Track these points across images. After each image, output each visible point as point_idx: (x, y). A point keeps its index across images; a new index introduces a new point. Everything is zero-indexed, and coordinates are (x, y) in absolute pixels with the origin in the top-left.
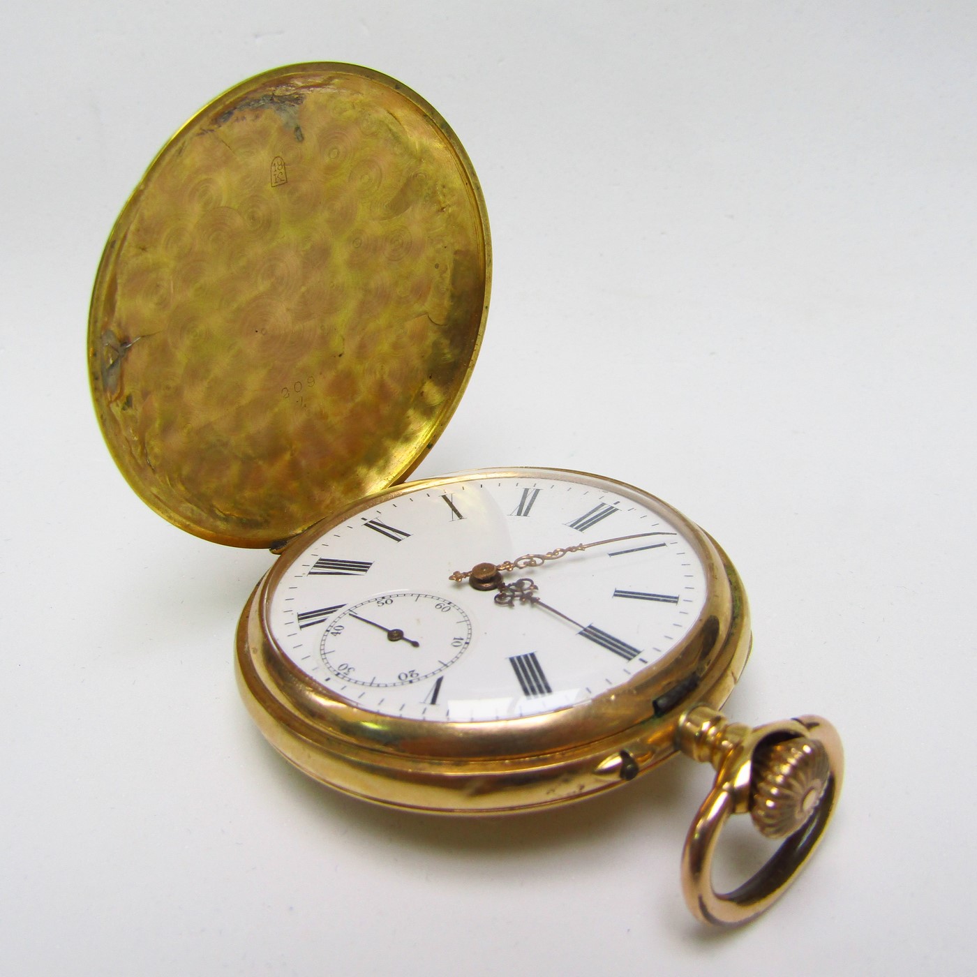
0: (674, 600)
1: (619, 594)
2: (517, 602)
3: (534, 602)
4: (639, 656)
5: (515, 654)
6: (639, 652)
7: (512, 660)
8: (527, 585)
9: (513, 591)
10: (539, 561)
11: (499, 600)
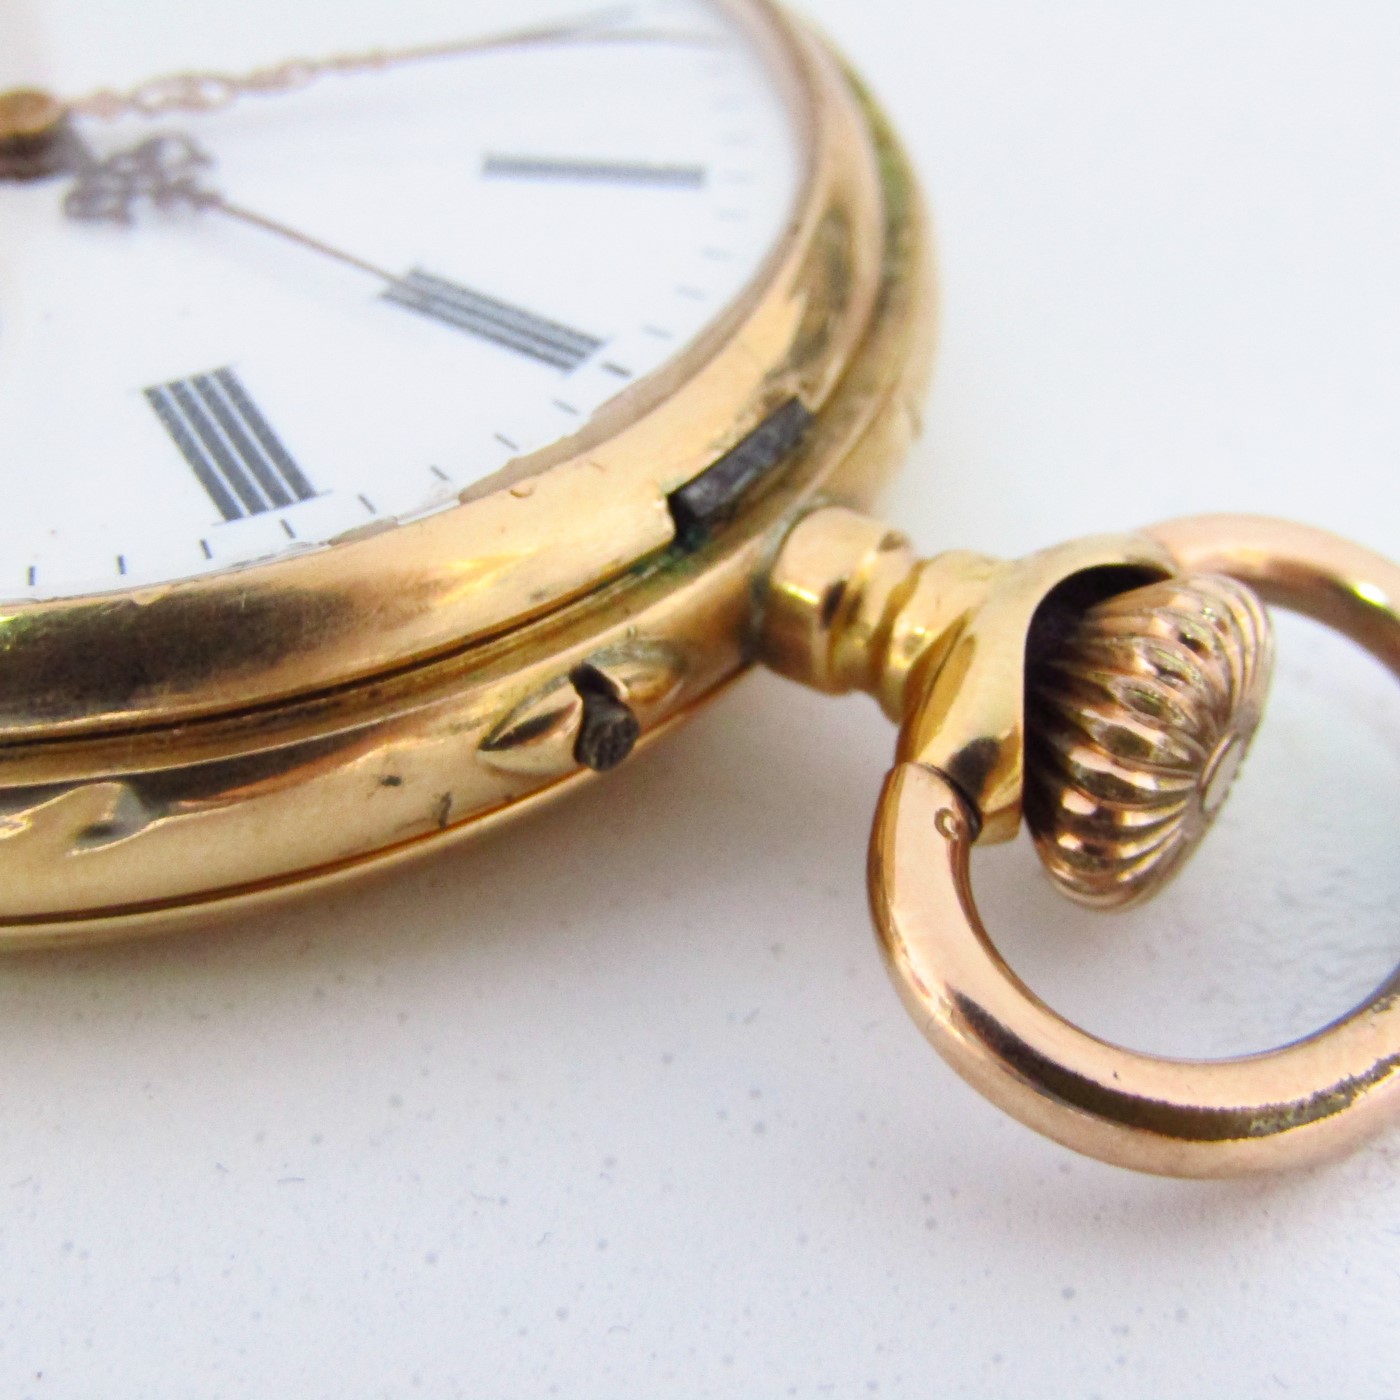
0: (690, 177)
1: (500, 166)
2: (142, 207)
3: (206, 201)
4: (597, 358)
5: (161, 375)
6: (594, 343)
7: (155, 398)
8: (173, 154)
9: (126, 177)
10: (214, 93)
11: (84, 207)
